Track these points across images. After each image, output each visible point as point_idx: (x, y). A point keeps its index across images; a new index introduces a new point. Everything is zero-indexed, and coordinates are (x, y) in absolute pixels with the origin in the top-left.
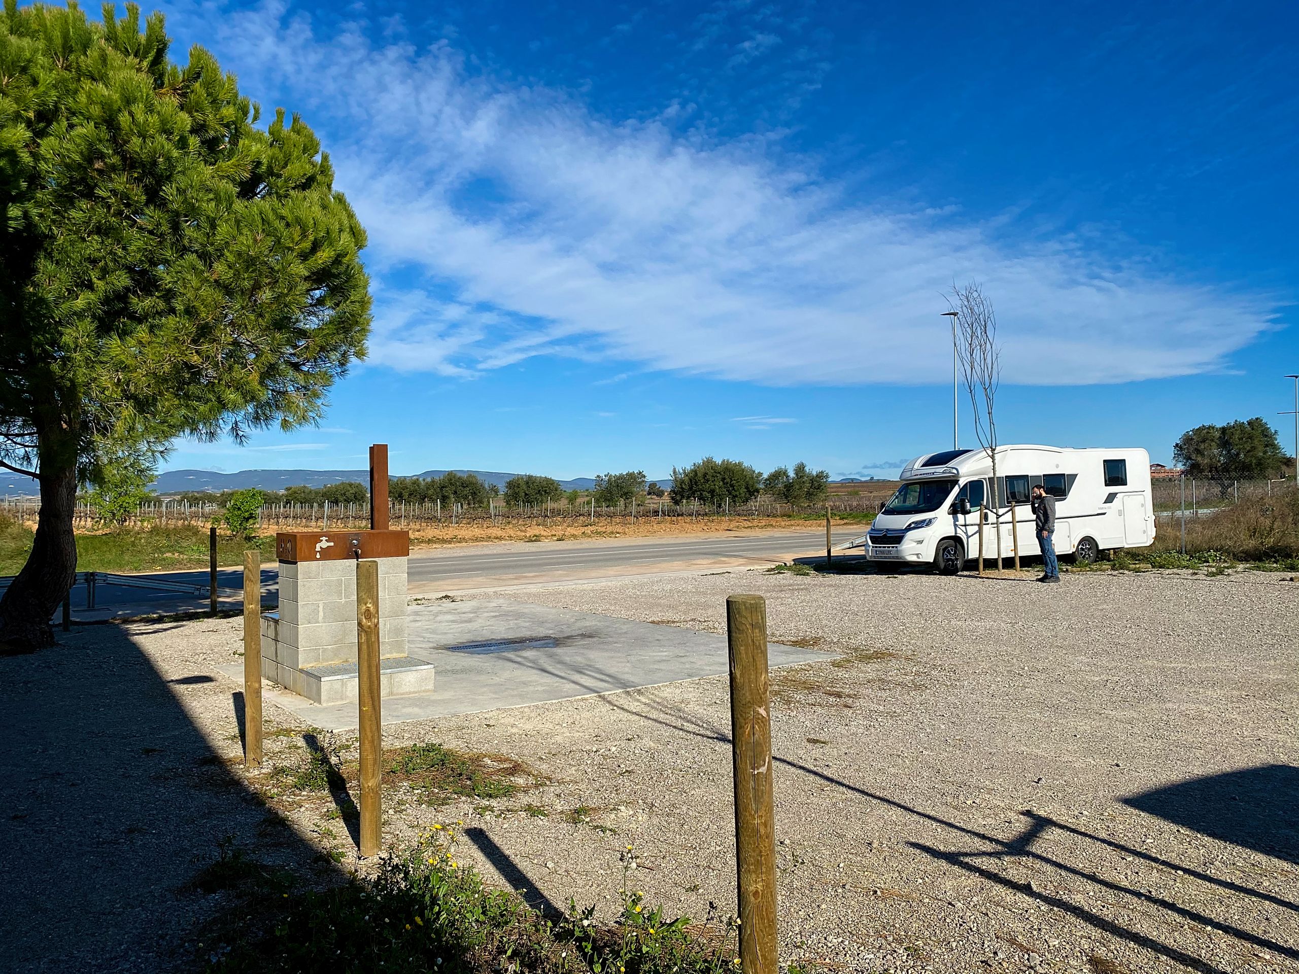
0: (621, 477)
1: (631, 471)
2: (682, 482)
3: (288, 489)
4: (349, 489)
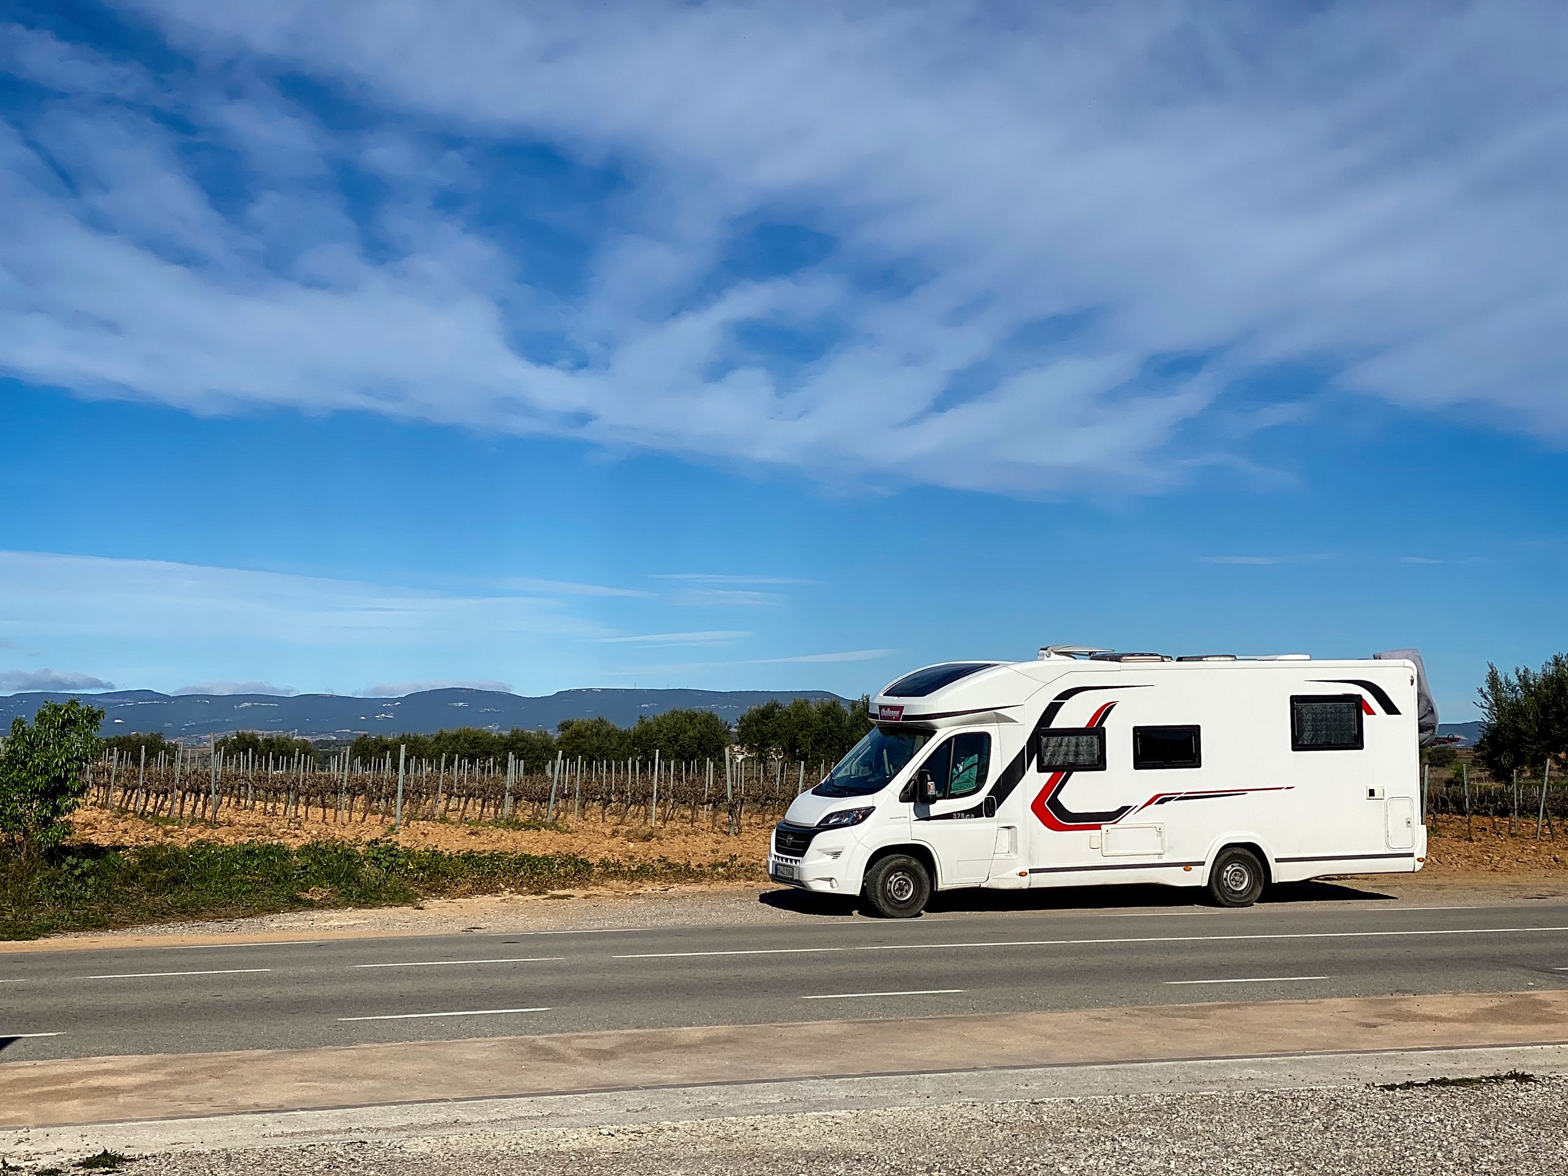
2: (1517, 711)
3: (564, 726)
4: (688, 726)
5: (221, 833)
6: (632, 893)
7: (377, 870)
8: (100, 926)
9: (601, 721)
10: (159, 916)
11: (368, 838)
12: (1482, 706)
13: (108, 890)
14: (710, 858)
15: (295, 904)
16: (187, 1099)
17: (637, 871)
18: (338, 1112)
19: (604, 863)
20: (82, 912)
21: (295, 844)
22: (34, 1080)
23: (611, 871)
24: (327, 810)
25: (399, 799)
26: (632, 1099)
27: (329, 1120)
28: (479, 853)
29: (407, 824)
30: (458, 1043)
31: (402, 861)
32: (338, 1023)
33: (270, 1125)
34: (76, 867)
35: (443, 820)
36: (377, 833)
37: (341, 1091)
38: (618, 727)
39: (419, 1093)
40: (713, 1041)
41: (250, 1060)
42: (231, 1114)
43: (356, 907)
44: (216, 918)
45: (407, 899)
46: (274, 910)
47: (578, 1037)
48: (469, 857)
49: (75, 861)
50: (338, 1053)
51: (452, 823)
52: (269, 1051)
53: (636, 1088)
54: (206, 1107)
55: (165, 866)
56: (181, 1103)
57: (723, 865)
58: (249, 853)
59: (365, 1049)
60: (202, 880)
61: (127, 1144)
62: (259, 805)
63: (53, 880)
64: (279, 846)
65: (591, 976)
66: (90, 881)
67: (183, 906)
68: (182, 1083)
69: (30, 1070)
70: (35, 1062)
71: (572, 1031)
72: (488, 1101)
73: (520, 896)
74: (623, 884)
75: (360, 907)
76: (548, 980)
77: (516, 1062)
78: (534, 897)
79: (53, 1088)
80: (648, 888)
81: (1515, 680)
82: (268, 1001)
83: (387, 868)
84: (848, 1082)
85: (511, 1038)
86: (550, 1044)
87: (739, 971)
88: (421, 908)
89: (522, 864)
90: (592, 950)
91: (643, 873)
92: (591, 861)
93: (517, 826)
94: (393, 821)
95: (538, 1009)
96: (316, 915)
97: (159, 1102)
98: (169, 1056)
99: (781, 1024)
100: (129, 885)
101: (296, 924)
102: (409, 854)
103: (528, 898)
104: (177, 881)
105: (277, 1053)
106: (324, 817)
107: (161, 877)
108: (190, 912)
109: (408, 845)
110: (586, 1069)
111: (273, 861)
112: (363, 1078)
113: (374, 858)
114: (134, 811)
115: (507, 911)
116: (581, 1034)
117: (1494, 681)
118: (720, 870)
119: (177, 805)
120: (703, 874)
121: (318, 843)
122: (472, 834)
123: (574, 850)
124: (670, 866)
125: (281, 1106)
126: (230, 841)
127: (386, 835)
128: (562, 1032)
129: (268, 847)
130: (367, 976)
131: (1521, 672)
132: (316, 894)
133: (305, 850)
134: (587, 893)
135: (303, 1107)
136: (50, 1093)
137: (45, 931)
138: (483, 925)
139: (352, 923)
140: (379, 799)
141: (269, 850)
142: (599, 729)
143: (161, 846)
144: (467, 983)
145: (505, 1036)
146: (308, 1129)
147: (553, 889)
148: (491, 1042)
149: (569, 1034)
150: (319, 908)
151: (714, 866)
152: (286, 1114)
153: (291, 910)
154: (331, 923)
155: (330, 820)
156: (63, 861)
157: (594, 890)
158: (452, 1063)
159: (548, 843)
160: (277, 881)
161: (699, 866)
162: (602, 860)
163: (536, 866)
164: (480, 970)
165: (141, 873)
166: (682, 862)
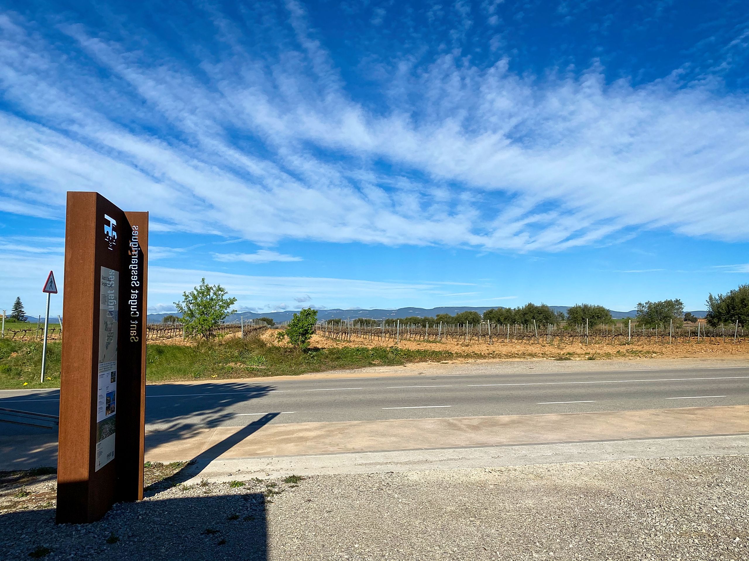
0: (660, 304)
1: (669, 299)
2: (719, 306)
3: (438, 316)
4: (470, 315)
5: (351, 344)
6: (466, 362)
7: (393, 355)
8: (317, 371)
9: (447, 314)
10: (334, 368)
11: (390, 346)
12: (707, 305)
13: (320, 361)
14: (487, 352)
15: (371, 365)
16: (330, 444)
17: (466, 356)
18: (383, 453)
19: (456, 353)
20: (313, 367)
21: (370, 347)
22: (282, 433)
23: (459, 355)
24: (379, 338)
25: (398, 335)
26: (493, 451)
27: (379, 457)
28: (421, 350)
29: (400, 342)
30: (422, 420)
31: (399, 352)
32: (382, 410)
33: (358, 459)
34: (311, 354)
35: (410, 340)
36: (392, 344)
37: (384, 442)
38: (451, 316)
39: (411, 446)
40: (513, 422)
41: (353, 425)
42: (344, 453)
43: (387, 366)
44: (349, 369)
45: (401, 364)
46: (365, 367)
47: (464, 419)
48: (418, 351)
49: (311, 353)
50: (383, 423)
51: (412, 341)
52: (360, 421)
53: (493, 446)
54: (336, 448)
55: (335, 354)
56: (327, 446)
57: (491, 354)
58: (358, 350)
59: (391, 422)
60: (345, 358)
61: (305, 467)
62: (362, 336)
63: (305, 358)
64: (366, 348)
65: (462, 393)
66: (315, 358)
67: (340, 365)
68: (330, 436)
69: (282, 428)
70: (284, 424)
71: (461, 416)
72: (437, 450)
73: (433, 363)
74: (463, 359)
75: (388, 366)
76: (449, 394)
77: (445, 430)
78: (437, 363)
79: (287, 437)
80: (470, 360)
81: (717, 298)
82: (361, 400)
83: (395, 354)
84: (575, 445)
85: (440, 418)
86: (455, 422)
87: (511, 392)
88: (406, 366)
89: (433, 353)
90: (460, 383)
91: (468, 356)
92: (452, 352)
93: (430, 342)
94: (396, 340)
95: (448, 406)
96: (376, 368)
97: (320, 446)
98: (327, 423)
99: (535, 415)
100: (326, 359)
101: (371, 371)
102: (401, 350)
103: (436, 363)
104: (339, 358)
105: (362, 423)
106: (379, 339)
107: (334, 357)
108: (342, 367)
109: (401, 348)
110: (471, 435)
111: (364, 352)
112: (391, 436)
113: (392, 352)
114: (331, 338)
115: (430, 367)
116: (464, 417)
117: (711, 298)
118: (491, 355)
119: (341, 336)
120: (485, 356)
121: (376, 347)
122: (418, 344)
123: (448, 349)
124: (476, 354)
125: (362, 449)
126: (353, 347)
127: (395, 345)
128: (458, 416)
129: (363, 348)
130: (390, 391)
131: (720, 295)
132: (376, 362)
133: (373, 349)
134: (453, 362)
135: (371, 450)
136: (285, 439)
137: (303, 372)
138: (424, 372)
139: (386, 371)
140: (393, 335)
141: (363, 349)
142: (446, 316)
143: (334, 348)
144: (422, 395)
145: (438, 417)
146: (372, 462)
147: (442, 361)
148: (434, 420)
149: (461, 418)
150: (377, 366)
151: (489, 354)
152: (364, 454)
153: (370, 366)
154: (380, 371)
155: (380, 340)
156: (308, 353)
157: (454, 361)
158: (422, 429)
159: (440, 347)
160: (366, 358)
161: (484, 354)
162: (456, 352)
163: (437, 354)
164: (426, 390)
165: (329, 356)
166: (479, 353)
